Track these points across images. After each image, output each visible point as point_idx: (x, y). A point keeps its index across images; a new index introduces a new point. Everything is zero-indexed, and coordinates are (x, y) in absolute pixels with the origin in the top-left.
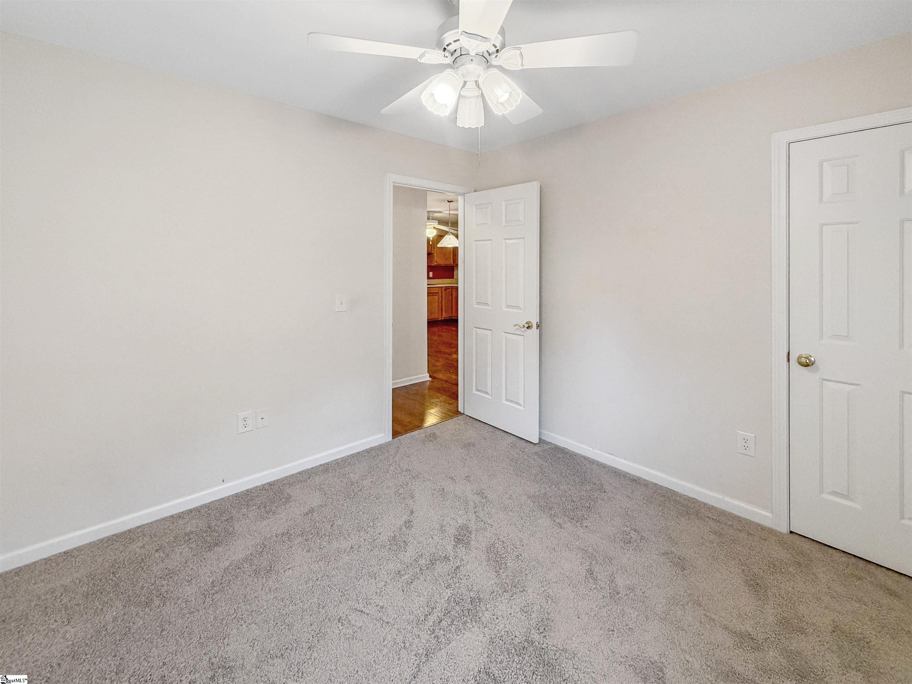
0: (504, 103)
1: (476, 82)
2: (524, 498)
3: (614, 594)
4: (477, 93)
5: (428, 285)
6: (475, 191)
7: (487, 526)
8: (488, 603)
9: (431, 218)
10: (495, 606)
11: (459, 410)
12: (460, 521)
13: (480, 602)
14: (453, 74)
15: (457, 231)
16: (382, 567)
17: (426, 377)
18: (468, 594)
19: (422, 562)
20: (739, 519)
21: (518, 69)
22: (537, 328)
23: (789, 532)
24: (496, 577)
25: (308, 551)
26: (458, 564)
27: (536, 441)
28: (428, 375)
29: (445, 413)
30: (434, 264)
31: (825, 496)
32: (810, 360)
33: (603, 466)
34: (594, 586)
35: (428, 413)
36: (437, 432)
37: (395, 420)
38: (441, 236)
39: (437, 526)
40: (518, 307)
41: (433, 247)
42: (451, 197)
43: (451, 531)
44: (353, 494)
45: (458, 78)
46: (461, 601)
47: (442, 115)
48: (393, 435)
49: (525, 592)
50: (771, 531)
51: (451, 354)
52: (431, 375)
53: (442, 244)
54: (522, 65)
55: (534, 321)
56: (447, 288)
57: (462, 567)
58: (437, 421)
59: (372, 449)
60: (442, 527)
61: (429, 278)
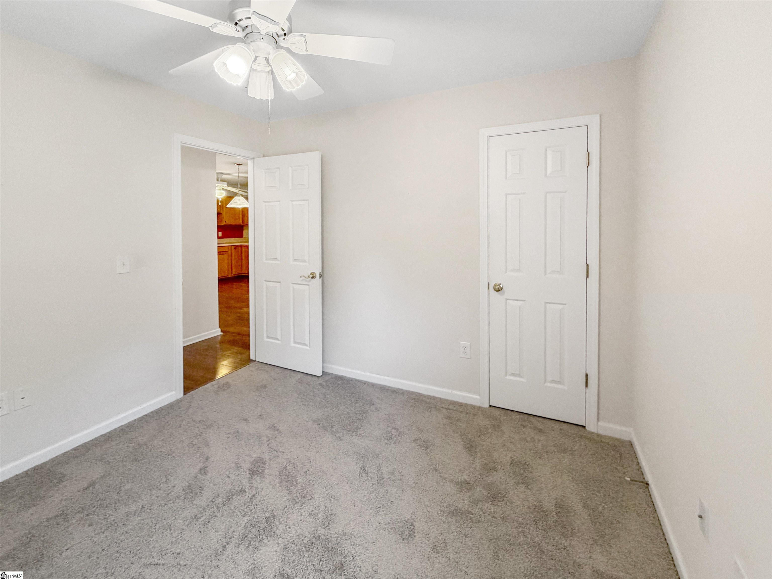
0: (291, 81)
1: (266, 58)
2: (310, 423)
3: (381, 481)
4: (267, 69)
5: (218, 244)
6: (264, 156)
7: (279, 453)
8: (282, 517)
9: (219, 180)
10: (288, 518)
11: (251, 358)
12: (255, 456)
13: (274, 519)
14: (246, 49)
15: (247, 193)
16: (177, 517)
17: (217, 332)
18: (264, 515)
19: (219, 500)
20: (461, 405)
21: (303, 53)
22: (320, 278)
23: (489, 406)
24: (288, 494)
25: (90, 525)
26: (254, 492)
27: (320, 374)
28: (220, 330)
29: (238, 363)
30: (223, 224)
31: (509, 377)
32: (500, 287)
33: (373, 385)
34: (366, 478)
35: (221, 365)
36: (230, 381)
37: (186, 377)
38: (230, 198)
39: (233, 465)
40: (304, 261)
41: (222, 208)
42: (240, 160)
43: (247, 466)
44: (141, 457)
45: (250, 52)
46: (257, 523)
47: (235, 84)
48: (184, 391)
49: (312, 499)
50: (480, 408)
51: (241, 308)
52: (223, 329)
53: (231, 204)
54: (307, 50)
55: (317, 273)
56: (236, 247)
57: (257, 495)
58: (230, 371)
59: (162, 409)
60: (237, 464)
61: (219, 238)
